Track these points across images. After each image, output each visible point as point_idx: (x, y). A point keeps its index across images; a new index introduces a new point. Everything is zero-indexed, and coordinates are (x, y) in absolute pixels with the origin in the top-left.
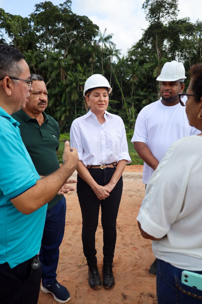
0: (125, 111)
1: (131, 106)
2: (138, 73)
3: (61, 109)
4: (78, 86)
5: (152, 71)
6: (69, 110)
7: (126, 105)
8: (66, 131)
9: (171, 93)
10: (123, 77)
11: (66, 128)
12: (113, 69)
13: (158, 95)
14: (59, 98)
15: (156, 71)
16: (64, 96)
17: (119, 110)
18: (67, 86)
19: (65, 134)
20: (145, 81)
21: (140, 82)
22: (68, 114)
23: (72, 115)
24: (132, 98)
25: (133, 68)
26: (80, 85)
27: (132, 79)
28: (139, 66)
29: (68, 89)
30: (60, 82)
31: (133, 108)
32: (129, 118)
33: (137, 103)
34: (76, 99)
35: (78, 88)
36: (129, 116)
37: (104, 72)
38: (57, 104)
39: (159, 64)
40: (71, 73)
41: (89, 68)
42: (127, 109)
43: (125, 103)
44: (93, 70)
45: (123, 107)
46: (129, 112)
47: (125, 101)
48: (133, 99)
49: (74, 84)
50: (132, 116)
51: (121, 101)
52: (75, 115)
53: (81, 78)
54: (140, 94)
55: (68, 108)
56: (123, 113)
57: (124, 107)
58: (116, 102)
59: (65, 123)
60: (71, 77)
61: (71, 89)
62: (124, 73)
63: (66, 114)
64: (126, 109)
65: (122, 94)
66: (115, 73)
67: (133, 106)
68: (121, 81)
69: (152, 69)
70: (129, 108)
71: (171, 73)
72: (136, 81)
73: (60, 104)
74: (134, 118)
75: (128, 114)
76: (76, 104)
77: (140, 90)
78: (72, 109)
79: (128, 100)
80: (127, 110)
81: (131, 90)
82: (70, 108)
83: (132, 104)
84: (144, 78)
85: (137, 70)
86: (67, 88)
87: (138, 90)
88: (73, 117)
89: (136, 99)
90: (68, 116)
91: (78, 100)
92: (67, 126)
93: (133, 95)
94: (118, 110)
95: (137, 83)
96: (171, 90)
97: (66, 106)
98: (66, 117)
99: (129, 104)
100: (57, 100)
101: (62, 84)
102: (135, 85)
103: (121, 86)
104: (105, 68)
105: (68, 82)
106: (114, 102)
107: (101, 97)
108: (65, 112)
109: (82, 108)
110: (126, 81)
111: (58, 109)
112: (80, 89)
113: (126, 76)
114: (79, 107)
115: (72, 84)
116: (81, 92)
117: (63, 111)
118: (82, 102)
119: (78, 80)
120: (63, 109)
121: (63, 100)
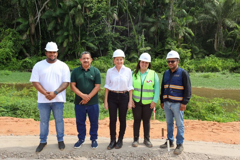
1: (141, 34)
3: (62, 34)
4: (83, 9)
6: (72, 35)
7: (134, 32)
8: (67, 59)
11: (67, 56)
13: (170, 22)
14: (59, 21)
16: (66, 19)
18: (70, 8)
19: (67, 62)
22: (71, 40)
23: (76, 41)
24: (139, 24)
26: (86, 8)
27: (139, 4)
29: (72, 12)
30: (63, 3)
31: (143, 35)
32: (138, 47)
34: (81, 24)
35: (83, 10)
36: (139, 44)
38: (58, 28)
43: (134, 30)
46: (139, 39)
49: (79, 6)
50: (142, 44)
52: (79, 41)
54: (148, 20)
55: (70, 33)
58: (125, 28)
59: (67, 49)
61: (75, 12)
63: (69, 40)
64: (135, 36)
67: (143, 33)
70: (138, 35)
73: (62, 28)
74: (144, 47)
75: (137, 42)
76: (80, 30)
77: (148, 16)
78: (75, 34)
80: (137, 37)
82: (73, 34)
86: (70, 11)
88: (76, 43)
89: (144, 26)
91: (83, 25)
95: (143, 9)
97: (68, 31)
98: (69, 44)
100: (57, 23)
101: (65, 5)
106: (123, 28)
108: (67, 37)
109: (87, 34)
111: (58, 33)
112: (85, 12)
114: (84, 32)
115: (76, 6)
116: (87, 16)
117: (65, 36)
118: (87, 27)
119: (84, 2)
120: (66, 34)
121: (65, 24)
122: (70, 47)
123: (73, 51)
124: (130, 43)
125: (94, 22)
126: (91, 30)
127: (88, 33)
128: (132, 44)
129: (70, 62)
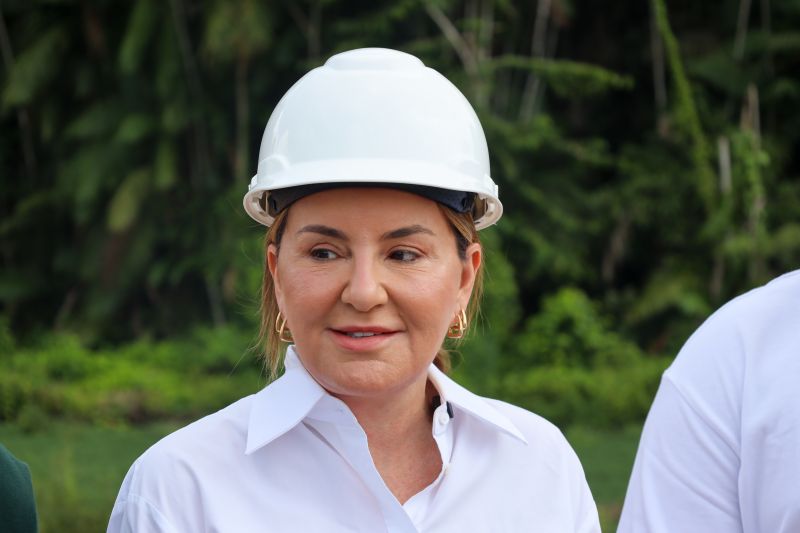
0: (679, 155)
1: (736, 119)
3: (109, 134)
6: (182, 142)
7: (685, 110)
8: (145, 324)
14: (96, 36)
19: (139, 345)
22: (165, 175)
23: (212, 181)
24: (741, 46)
31: (749, 132)
32: (717, 220)
33: (783, 86)
36: (718, 202)
38: (83, 85)
42: (701, 140)
43: (684, 88)
45: (664, 125)
46: (715, 164)
48: (754, 58)
50: (742, 199)
56: (663, 180)
57: (675, 128)
58: (601, 75)
59: (141, 250)
67: (750, 115)
70: (712, 132)
73: (107, 87)
74: (759, 226)
75: (706, 186)
76: (248, 95)
80: (700, 151)
82: (194, 128)
83: (740, 103)
89: (779, 56)
90: (172, 192)
91: (261, 60)
92: (155, 276)
93: (755, 20)
94: (614, 149)
97: (152, 107)
98: (152, 205)
99: (719, 101)
100: (76, 50)
106: (585, 80)
108: (143, 154)
111: (85, 126)
120: (131, 130)
121: (128, 55)
124: (654, 194)
128: (672, 205)
129: (165, 351)
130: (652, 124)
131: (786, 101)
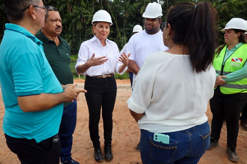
0: (119, 39)
1: (124, 36)
2: (129, 10)
3: (68, 36)
5: (140, 9)
6: (75, 37)
7: (119, 35)
9: (152, 26)
10: (118, 13)
12: (110, 6)
14: (66, 27)
15: (143, 9)
16: (70, 25)
17: (115, 38)
18: (73, 17)
20: (134, 16)
21: (131, 17)
22: (74, 41)
23: (78, 41)
25: (125, 6)
26: (83, 18)
27: (124, 15)
28: (130, 4)
29: (74, 21)
30: (67, 14)
31: (125, 37)
32: (122, 44)
33: (128, 33)
34: (80, 29)
35: (82, 19)
37: (102, 7)
38: (65, 32)
39: (145, 4)
40: (76, 7)
41: (90, 4)
42: (121, 37)
43: (119, 33)
44: (94, 6)
45: (118, 36)
46: (122, 40)
47: (119, 31)
48: (125, 30)
49: (79, 16)
51: (116, 32)
52: (80, 41)
53: (84, 12)
54: (130, 26)
55: (74, 35)
56: (117, 41)
57: (119, 36)
58: (112, 31)
59: (72, 47)
60: (76, 11)
61: (76, 20)
62: (118, 10)
63: (73, 40)
65: (117, 26)
66: (112, 9)
67: (125, 35)
68: (116, 16)
69: (140, 7)
70: (122, 37)
71: (152, 12)
72: (127, 15)
73: (68, 32)
75: (121, 42)
76: (81, 33)
77: (130, 23)
78: (77, 37)
79: (121, 31)
80: (121, 39)
81: (124, 23)
83: (124, 34)
84: (133, 14)
85: (128, 7)
86: (73, 19)
87: (129, 23)
88: (78, 43)
89: (127, 30)
90: (74, 42)
91: (82, 30)
92: (73, 50)
93: (125, 27)
94: (113, 38)
95: (128, 18)
96: (153, 24)
97: (72, 34)
99: (122, 34)
101: (69, 16)
102: (127, 19)
103: (116, 20)
104: (103, 5)
105: (73, 14)
107: (104, 29)
108: (71, 38)
110: (120, 16)
111: (65, 36)
112: (83, 20)
113: (120, 12)
114: (83, 35)
115: (77, 16)
116: (84, 23)
117: (70, 38)
118: (85, 31)
119: (82, 13)
120: (70, 36)
121: (69, 29)
122: (74, 46)
123: (76, 48)
125: (90, 28)
126: (88, 33)
127: (86, 35)
129: (74, 56)
130: (117, 36)
131: (128, 34)
